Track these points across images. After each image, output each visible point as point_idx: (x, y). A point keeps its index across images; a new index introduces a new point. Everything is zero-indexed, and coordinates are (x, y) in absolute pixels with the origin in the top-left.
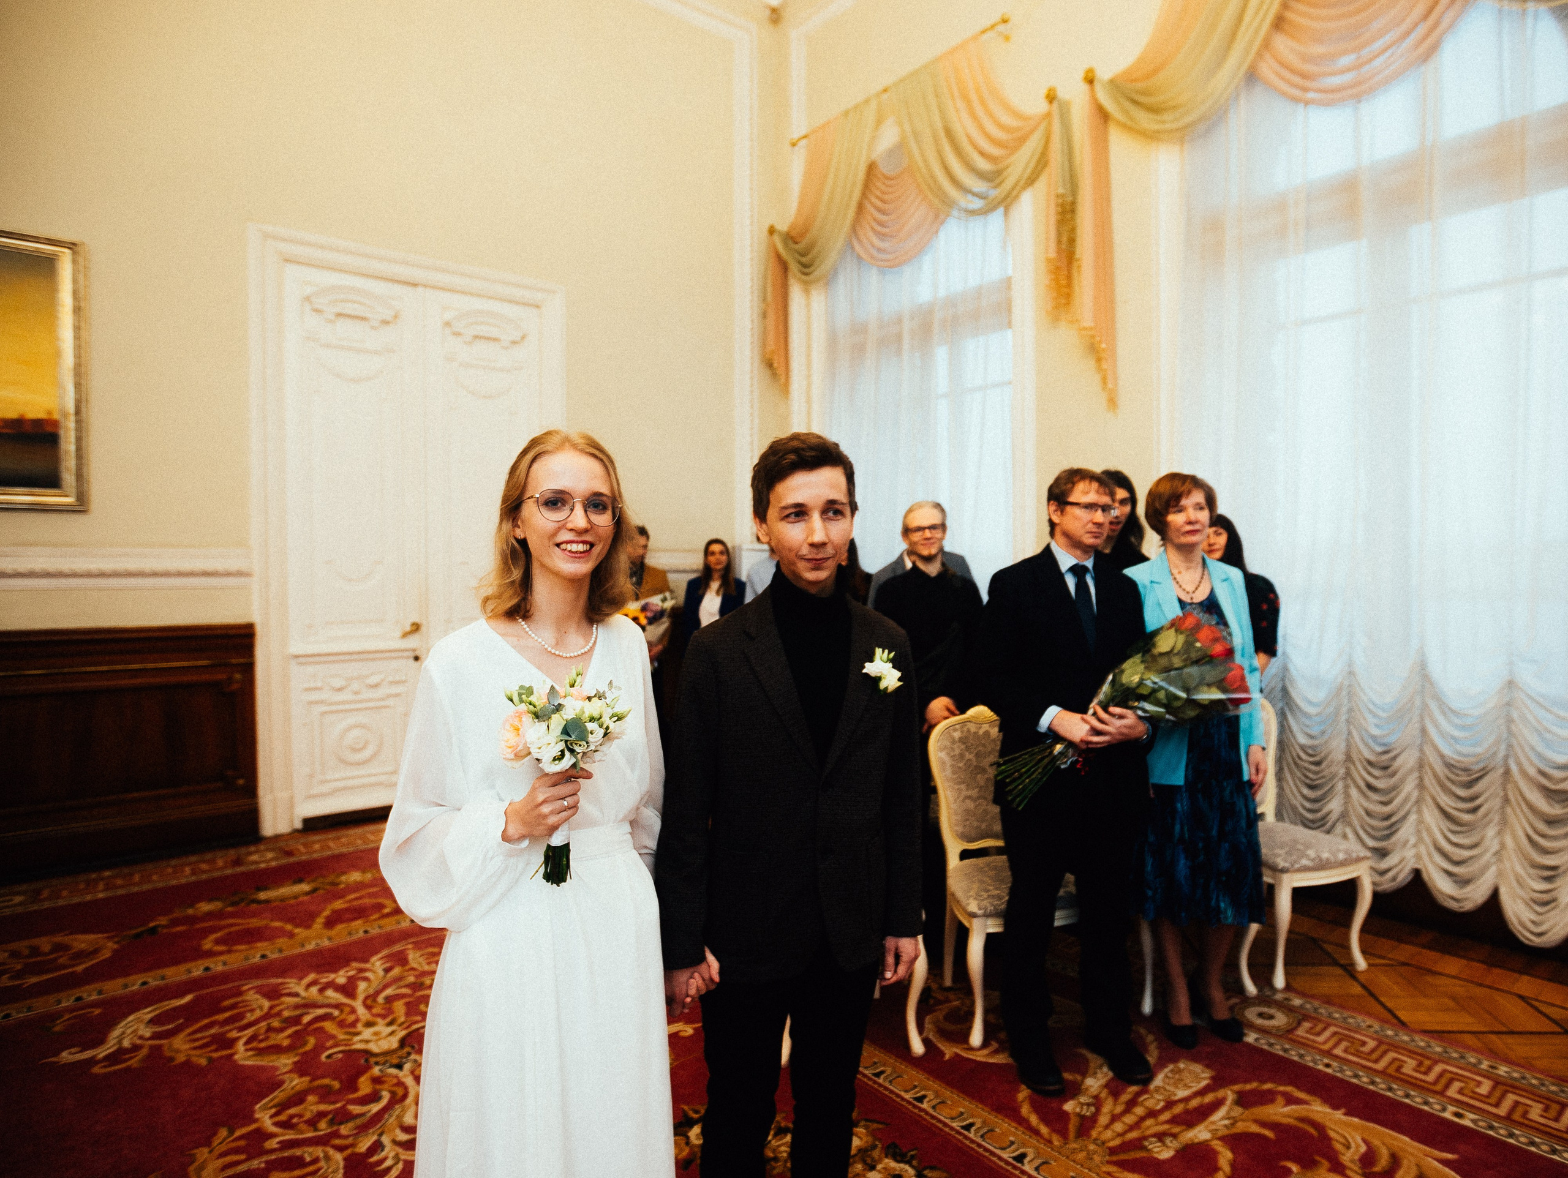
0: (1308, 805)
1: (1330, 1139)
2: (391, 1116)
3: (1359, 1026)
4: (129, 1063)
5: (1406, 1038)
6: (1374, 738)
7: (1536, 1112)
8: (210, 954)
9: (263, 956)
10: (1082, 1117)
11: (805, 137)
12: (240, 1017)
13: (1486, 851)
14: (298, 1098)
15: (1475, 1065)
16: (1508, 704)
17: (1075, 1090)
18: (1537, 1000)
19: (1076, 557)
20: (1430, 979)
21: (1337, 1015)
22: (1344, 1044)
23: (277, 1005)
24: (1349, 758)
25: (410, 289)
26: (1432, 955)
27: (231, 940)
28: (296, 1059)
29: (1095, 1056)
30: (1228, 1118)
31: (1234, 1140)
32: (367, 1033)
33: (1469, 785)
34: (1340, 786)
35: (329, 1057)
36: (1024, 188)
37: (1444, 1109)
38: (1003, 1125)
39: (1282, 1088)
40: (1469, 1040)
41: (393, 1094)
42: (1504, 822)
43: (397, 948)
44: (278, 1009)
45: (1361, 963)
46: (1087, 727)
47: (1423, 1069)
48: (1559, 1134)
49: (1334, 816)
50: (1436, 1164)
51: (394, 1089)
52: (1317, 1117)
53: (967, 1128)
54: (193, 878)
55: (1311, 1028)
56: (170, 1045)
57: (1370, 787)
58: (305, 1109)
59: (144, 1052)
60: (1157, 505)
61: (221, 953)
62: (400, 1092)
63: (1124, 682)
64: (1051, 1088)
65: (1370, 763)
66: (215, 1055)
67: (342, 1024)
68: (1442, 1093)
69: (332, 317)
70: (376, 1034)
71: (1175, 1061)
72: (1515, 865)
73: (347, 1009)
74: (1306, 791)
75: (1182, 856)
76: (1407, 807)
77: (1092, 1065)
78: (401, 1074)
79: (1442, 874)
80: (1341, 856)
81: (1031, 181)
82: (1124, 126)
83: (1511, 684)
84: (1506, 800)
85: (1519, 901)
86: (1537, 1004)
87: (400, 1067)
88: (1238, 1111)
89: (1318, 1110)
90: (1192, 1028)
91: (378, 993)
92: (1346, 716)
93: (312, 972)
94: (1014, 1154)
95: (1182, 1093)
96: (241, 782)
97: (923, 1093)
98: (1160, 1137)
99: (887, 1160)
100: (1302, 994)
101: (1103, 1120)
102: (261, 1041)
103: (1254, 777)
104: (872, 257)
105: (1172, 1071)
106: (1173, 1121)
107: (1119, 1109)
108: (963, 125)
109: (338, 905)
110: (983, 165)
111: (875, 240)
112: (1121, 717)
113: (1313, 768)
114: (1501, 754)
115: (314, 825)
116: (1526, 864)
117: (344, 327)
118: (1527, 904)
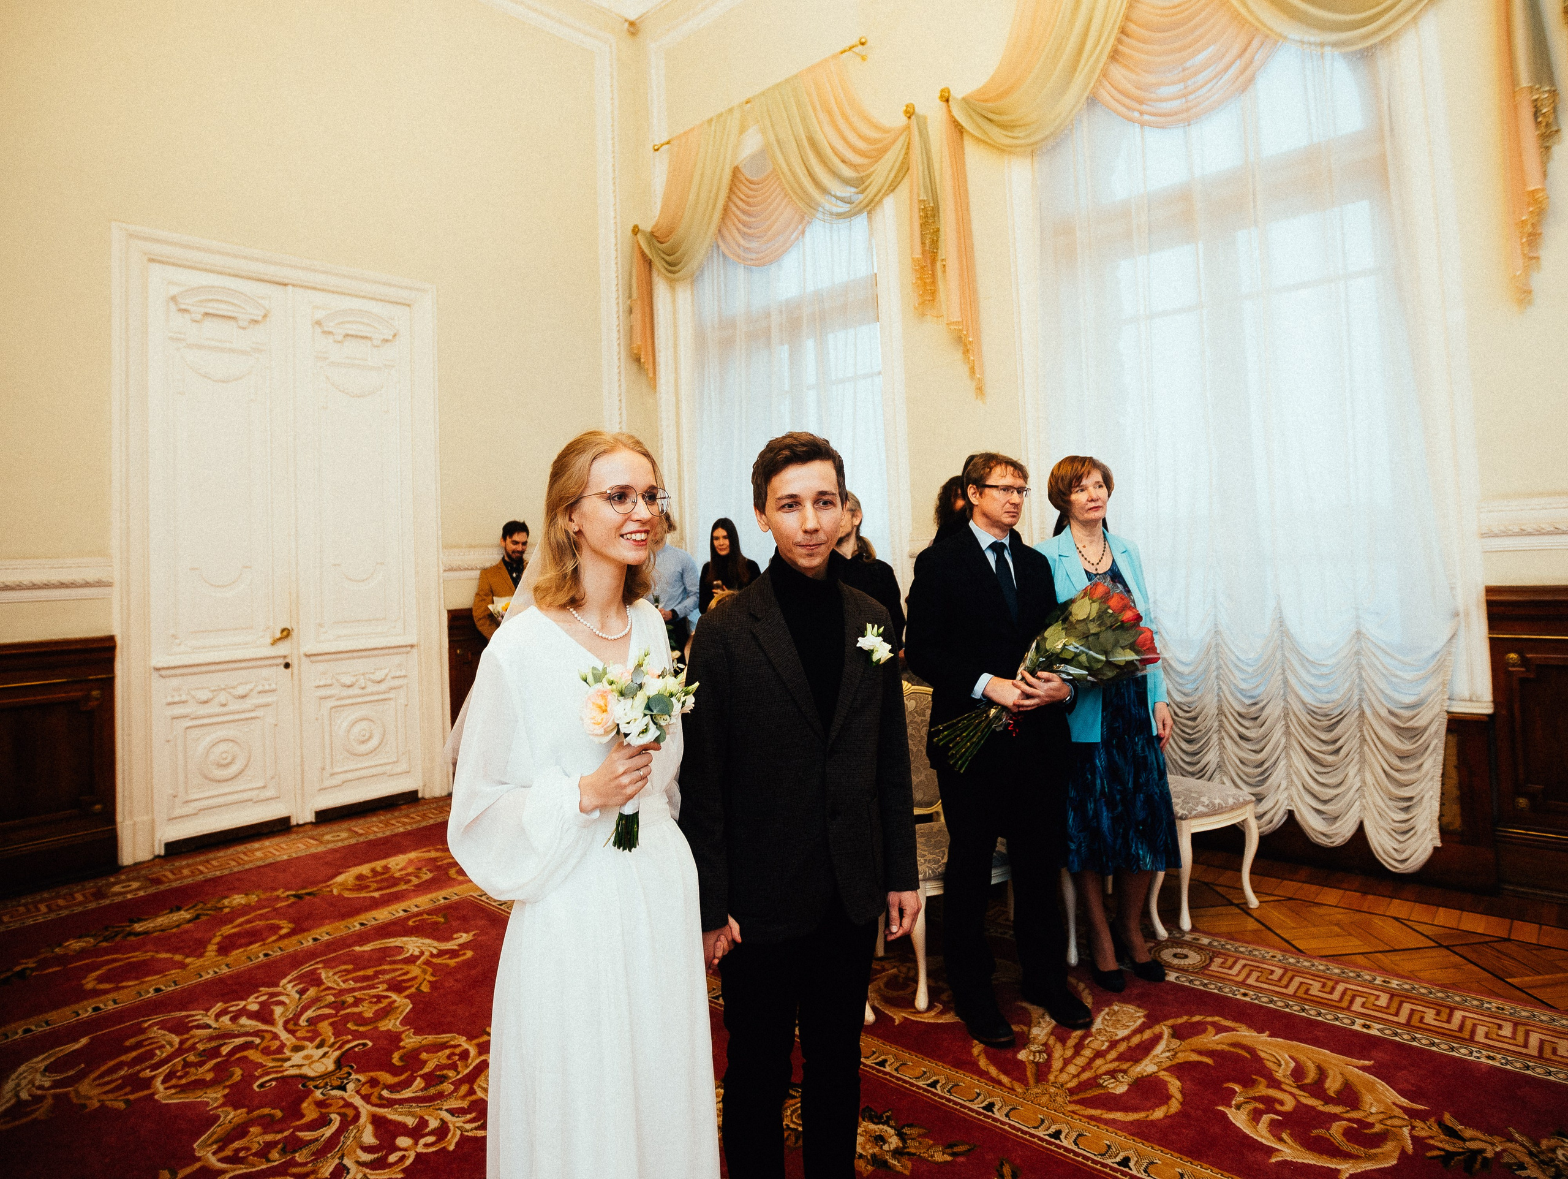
0: (1187, 759)
1: (1261, 1059)
2: (347, 1138)
3: (1264, 957)
4: (34, 1116)
5: (1306, 964)
6: (1241, 691)
7: (1430, 1017)
8: (96, 993)
9: (157, 990)
10: (1037, 1064)
11: (668, 143)
12: (151, 1054)
13: (1350, 789)
14: (240, 1131)
15: (1370, 982)
16: (1357, 653)
17: (1024, 1041)
18: (1408, 920)
19: (994, 535)
20: (1314, 909)
21: (1242, 949)
22: (1255, 975)
23: (188, 1039)
24: (1221, 712)
25: (280, 288)
26: (1314, 888)
27: (117, 977)
28: (227, 1091)
29: (1035, 1007)
30: (1169, 1051)
31: (1180, 1070)
32: (297, 1058)
33: (1330, 728)
34: (1215, 738)
35: (262, 1086)
36: (886, 194)
37: (1353, 1023)
38: (966, 1080)
39: (1209, 1019)
40: (1360, 960)
41: (343, 1116)
42: (1363, 760)
43: (306, 968)
44: (191, 1042)
45: (1253, 901)
46: (1018, 692)
47: (1327, 989)
48: (1452, 1033)
49: (1212, 767)
50: (1356, 1069)
51: (343, 1110)
52: (1245, 1041)
53: (934, 1084)
54: (52, 916)
55: (1223, 963)
56: (77, 1092)
57: (1242, 737)
58: (250, 1141)
59: (49, 1101)
60: (1060, 485)
61: (106, 992)
62: (351, 1113)
63: (1048, 648)
64: (1002, 1040)
65: (1240, 715)
66: (132, 1097)
67: (266, 1051)
68: (1348, 1008)
69: (199, 317)
70: (307, 1057)
71: (1109, 1004)
72: (1375, 798)
73: (268, 1036)
74: (1184, 746)
75: (1104, 809)
76: (1278, 752)
77: (1035, 1016)
78: (345, 1095)
79: (1313, 812)
80: (1231, 801)
81: (893, 188)
82: (979, 140)
83: (1359, 634)
84: (1363, 740)
85: (1382, 832)
86: (1409, 923)
87: (343, 1088)
88: (1176, 1043)
89: (1246, 1034)
90: (1119, 972)
91: (297, 1016)
92: (1215, 673)
93: (218, 1002)
94: (983, 1105)
95: (1122, 1033)
96: (98, 807)
97: (883, 1057)
98: (1112, 1073)
99: (865, 1123)
100: (1207, 933)
101: (1057, 1064)
102: (180, 1078)
103: (1161, 731)
104: (739, 256)
105: (1108, 1014)
106: (1121, 1058)
107: (1069, 1053)
108: (827, 136)
109: (228, 930)
110: (847, 172)
111: (742, 241)
112: (1047, 680)
113: (1190, 723)
114: (1356, 699)
115: (177, 849)
116: (1386, 798)
117: (211, 327)
118: (1389, 834)
